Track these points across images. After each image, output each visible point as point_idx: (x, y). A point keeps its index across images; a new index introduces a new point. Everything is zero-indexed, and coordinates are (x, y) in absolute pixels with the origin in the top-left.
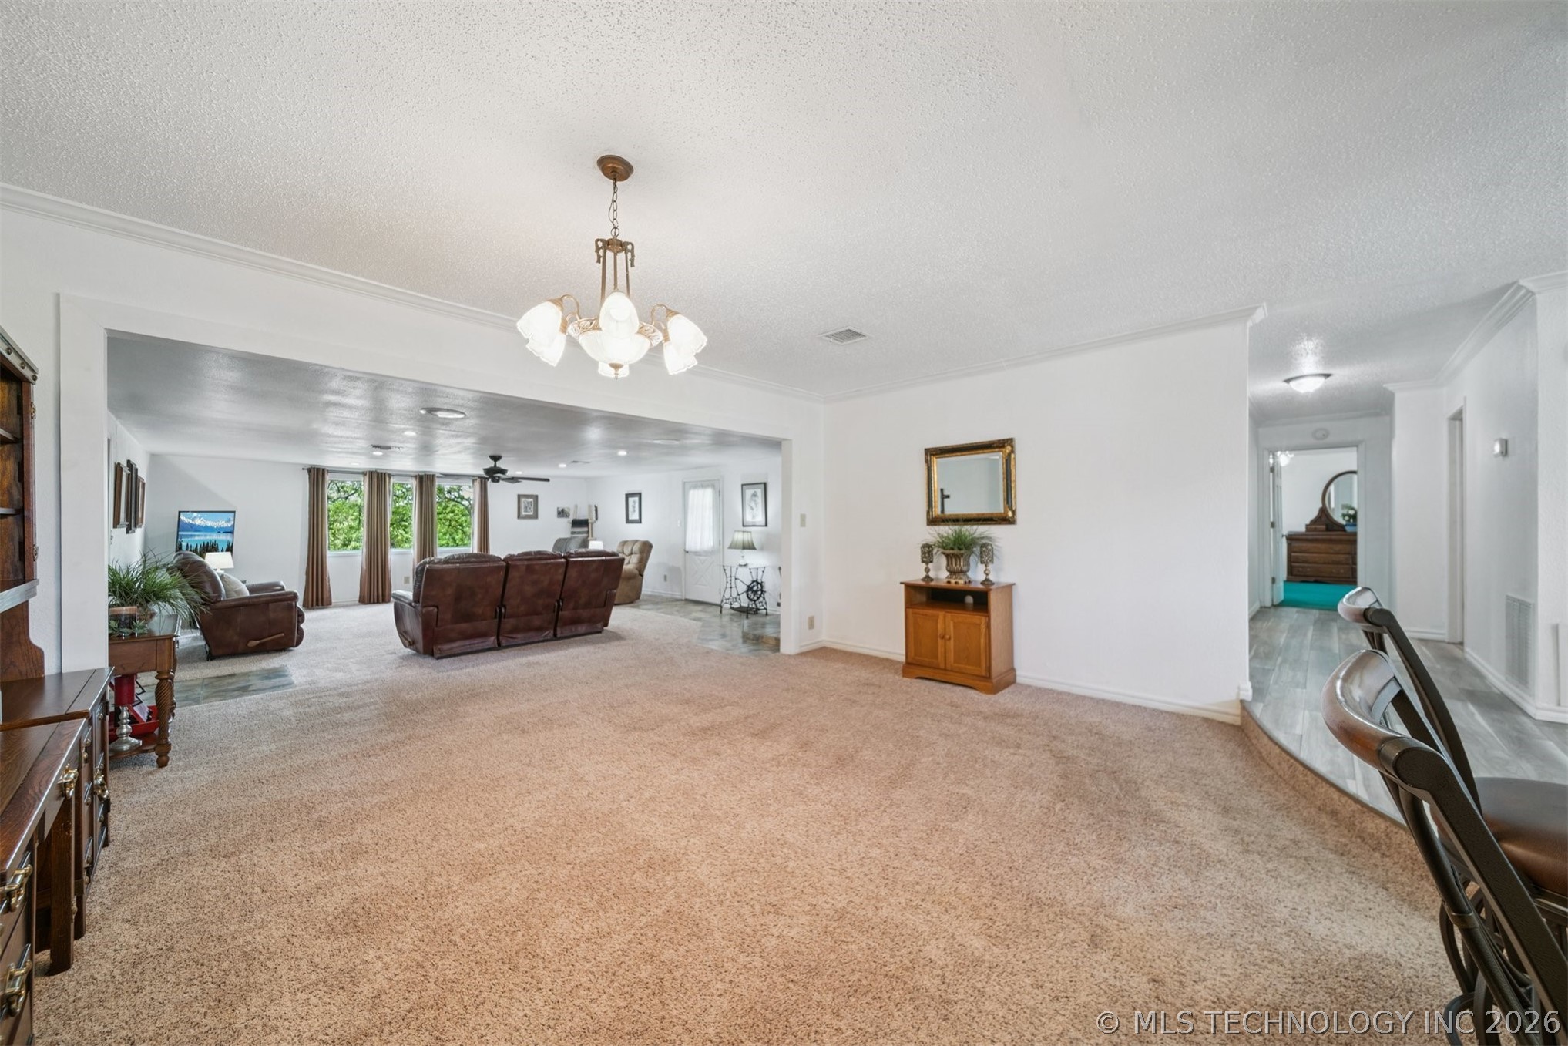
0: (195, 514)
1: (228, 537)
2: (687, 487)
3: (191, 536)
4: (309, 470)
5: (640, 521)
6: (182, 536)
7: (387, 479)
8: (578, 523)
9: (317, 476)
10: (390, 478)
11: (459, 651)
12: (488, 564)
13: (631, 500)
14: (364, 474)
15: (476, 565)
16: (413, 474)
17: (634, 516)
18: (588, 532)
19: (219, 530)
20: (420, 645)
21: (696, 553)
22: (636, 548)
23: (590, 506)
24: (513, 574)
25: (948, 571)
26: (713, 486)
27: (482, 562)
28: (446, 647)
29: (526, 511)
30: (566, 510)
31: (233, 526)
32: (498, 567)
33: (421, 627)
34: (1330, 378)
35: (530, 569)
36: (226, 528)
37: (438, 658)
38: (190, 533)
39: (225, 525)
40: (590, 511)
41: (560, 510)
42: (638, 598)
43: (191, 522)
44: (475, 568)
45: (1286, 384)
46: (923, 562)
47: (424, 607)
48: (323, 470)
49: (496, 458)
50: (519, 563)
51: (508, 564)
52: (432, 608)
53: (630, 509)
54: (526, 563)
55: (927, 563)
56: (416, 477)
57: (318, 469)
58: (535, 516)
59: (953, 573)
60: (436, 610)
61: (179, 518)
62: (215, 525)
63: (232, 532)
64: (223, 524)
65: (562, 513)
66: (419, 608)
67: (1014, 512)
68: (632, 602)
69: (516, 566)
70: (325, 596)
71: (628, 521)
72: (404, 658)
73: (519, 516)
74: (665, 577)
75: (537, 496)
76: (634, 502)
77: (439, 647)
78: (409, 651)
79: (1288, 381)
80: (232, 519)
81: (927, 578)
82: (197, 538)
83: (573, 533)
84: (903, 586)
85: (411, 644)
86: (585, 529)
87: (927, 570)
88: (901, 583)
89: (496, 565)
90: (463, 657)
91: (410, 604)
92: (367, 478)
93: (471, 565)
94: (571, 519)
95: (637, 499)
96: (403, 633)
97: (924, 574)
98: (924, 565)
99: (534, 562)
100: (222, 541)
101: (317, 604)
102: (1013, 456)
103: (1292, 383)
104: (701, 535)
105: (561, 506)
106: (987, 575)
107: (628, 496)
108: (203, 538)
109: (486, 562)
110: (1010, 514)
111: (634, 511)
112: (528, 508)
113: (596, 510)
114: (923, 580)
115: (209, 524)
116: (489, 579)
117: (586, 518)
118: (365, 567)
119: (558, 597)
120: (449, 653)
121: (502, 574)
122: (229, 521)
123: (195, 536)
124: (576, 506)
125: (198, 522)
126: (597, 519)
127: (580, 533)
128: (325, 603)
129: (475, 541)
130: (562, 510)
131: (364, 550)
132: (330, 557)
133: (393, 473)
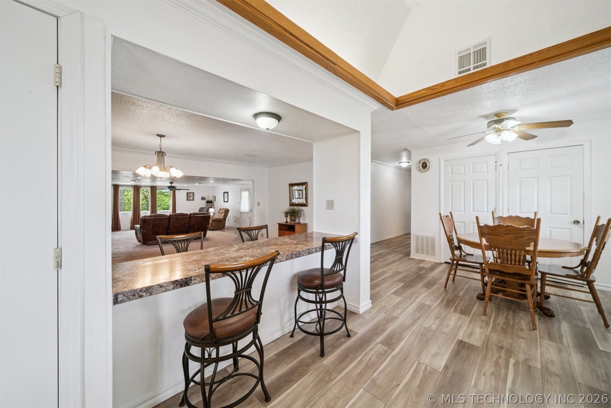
2: (241, 190)
4: (113, 186)
5: (228, 202)
7: (140, 188)
8: (208, 202)
9: (116, 187)
11: (154, 243)
12: (163, 217)
13: (225, 194)
14: (132, 186)
15: (159, 218)
16: (149, 186)
17: (226, 200)
18: (212, 205)
20: (142, 242)
21: (244, 213)
22: (223, 211)
23: (213, 196)
24: (172, 220)
25: (290, 220)
26: (248, 190)
27: (161, 217)
28: (150, 242)
29: (189, 198)
30: (205, 197)
32: (166, 218)
33: (142, 236)
34: (409, 163)
35: (177, 219)
37: (147, 246)
40: (213, 198)
41: (202, 197)
42: (224, 228)
44: (160, 218)
45: (399, 164)
46: (285, 217)
47: (143, 230)
48: (118, 185)
49: (171, 183)
50: (173, 217)
51: (169, 217)
52: (145, 231)
53: (225, 197)
54: (176, 217)
55: (287, 217)
56: (150, 187)
57: (116, 185)
58: (193, 200)
59: (291, 220)
60: (146, 231)
65: (203, 199)
66: (141, 231)
67: (307, 203)
68: (222, 229)
69: (172, 218)
70: (118, 227)
71: (224, 202)
72: (138, 246)
73: (187, 200)
74: (235, 221)
75: (194, 193)
76: (226, 195)
77: (148, 242)
78: (139, 244)
79: (400, 163)
81: (287, 222)
83: (207, 205)
84: (278, 224)
85: (139, 241)
86: (211, 204)
87: (287, 219)
88: (277, 223)
89: (165, 217)
90: (155, 245)
91: (139, 229)
92: (133, 188)
93: (158, 218)
94: (206, 200)
95: (227, 194)
96: (137, 238)
97: (286, 221)
98: (286, 218)
99: (178, 217)
101: (116, 230)
102: (307, 187)
103: (401, 164)
104: (245, 207)
105: (203, 196)
106: (299, 221)
107: (224, 193)
109: (162, 217)
110: (306, 204)
111: (226, 198)
112: (190, 196)
113: (215, 197)
114: (285, 222)
116: (163, 222)
117: (212, 200)
118: (132, 217)
119: (187, 227)
120: (151, 244)
121: (168, 220)
124: (208, 196)
126: (215, 200)
127: (209, 205)
128: (119, 229)
129: (171, 208)
130: (203, 197)
131: (132, 212)
132: (120, 214)
133: (142, 186)
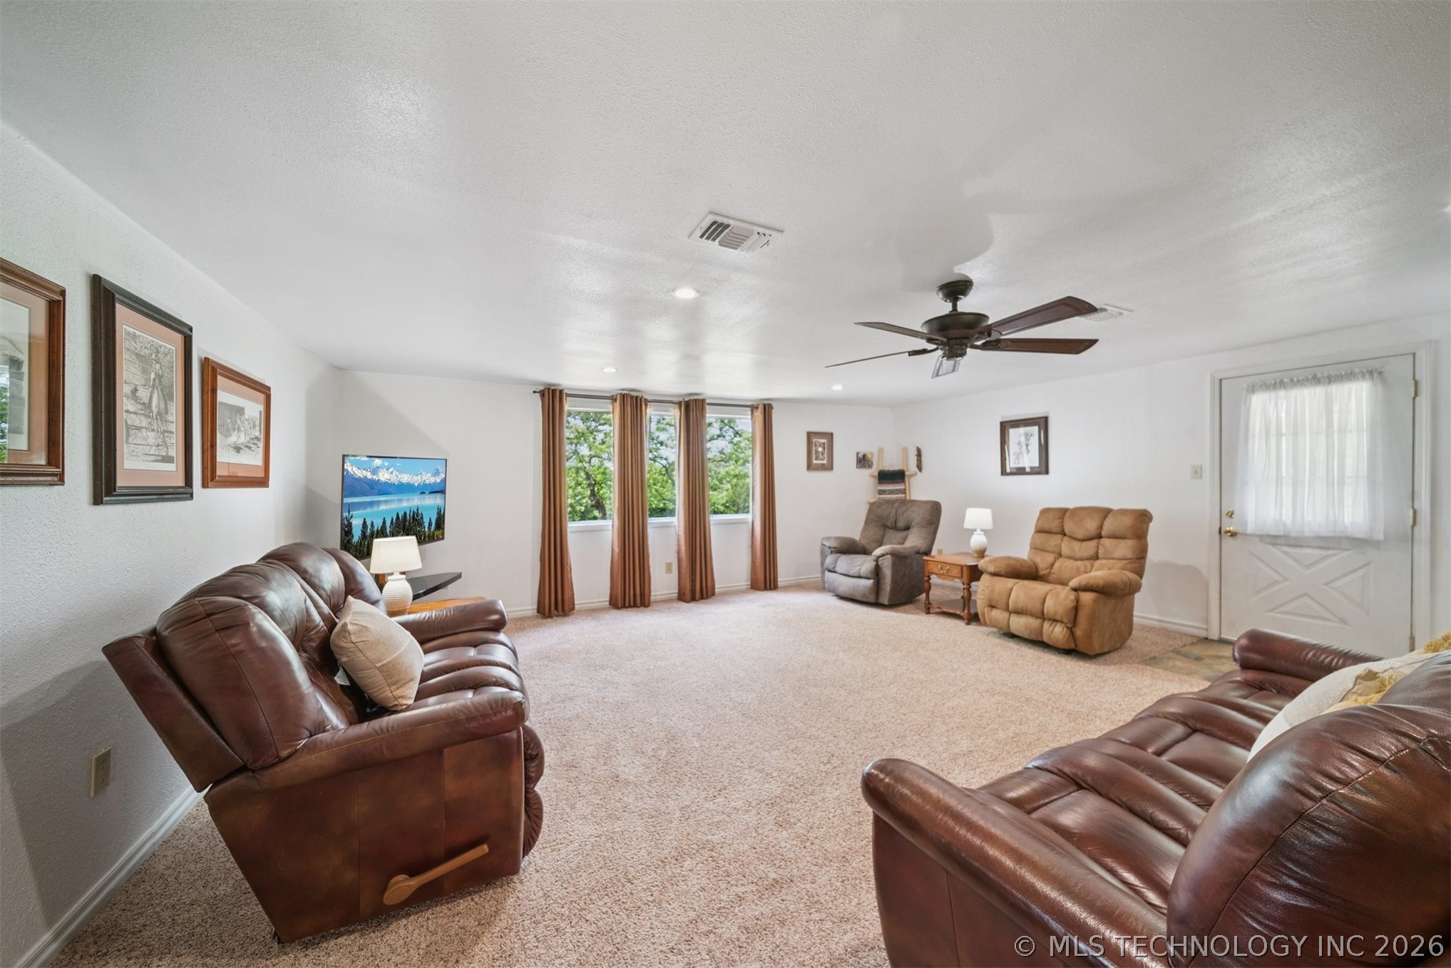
0: (378, 462)
1: (436, 500)
3: (372, 504)
4: (542, 393)
6: (350, 507)
8: (889, 476)
9: (552, 398)
10: (646, 405)
14: (613, 399)
16: (675, 399)
18: (905, 489)
19: (424, 490)
23: (905, 450)
29: (816, 459)
30: (869, 456)
31: (444, 481)
36: (435, 484)
38: (368, 499)
39: (432, 480)
40: (908, 457)
41: (861, 455)
43: (369, 476)
48: (561, 391)
56: (679, 403)
57: (554, 391)
58: (830, 466)
61: (343, 469)
62: (416, 480)
63: (443, 492)
64: (429, 479)
65: (863, 461)
70: (566, 598)
73: (810, 467)
75: (832, 434)
76: (1027, 435)
80: (442, 469)
82: (383, 507)
83: (881, 492)
86: (901, 485)
92: (617, 405)
94: (874, 471)
95: (1034, 429)
100: (428, 508)
105: (863, 449)
107: (1007, 425)
108: (394, 506)
112: (821, 454)
113: (919, 454)
115: (405, 478)
117: (901, 467)
118: (616, 549)
122: (437, 473)
123: (379, 503)
124: (881, 450)
125: (384, 476)
126: (920, 467)
127: (892, 492)
128: (566, 609)
129: (756, 506)
130: (864, 456)
131: (616, 522)
132: (570, 532)
133: (649, 398)
